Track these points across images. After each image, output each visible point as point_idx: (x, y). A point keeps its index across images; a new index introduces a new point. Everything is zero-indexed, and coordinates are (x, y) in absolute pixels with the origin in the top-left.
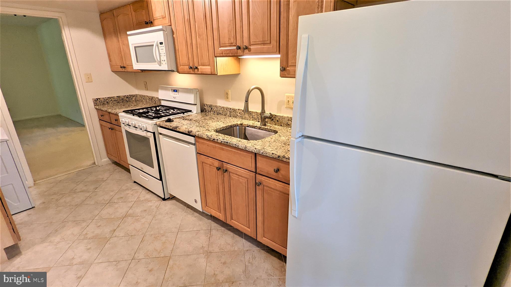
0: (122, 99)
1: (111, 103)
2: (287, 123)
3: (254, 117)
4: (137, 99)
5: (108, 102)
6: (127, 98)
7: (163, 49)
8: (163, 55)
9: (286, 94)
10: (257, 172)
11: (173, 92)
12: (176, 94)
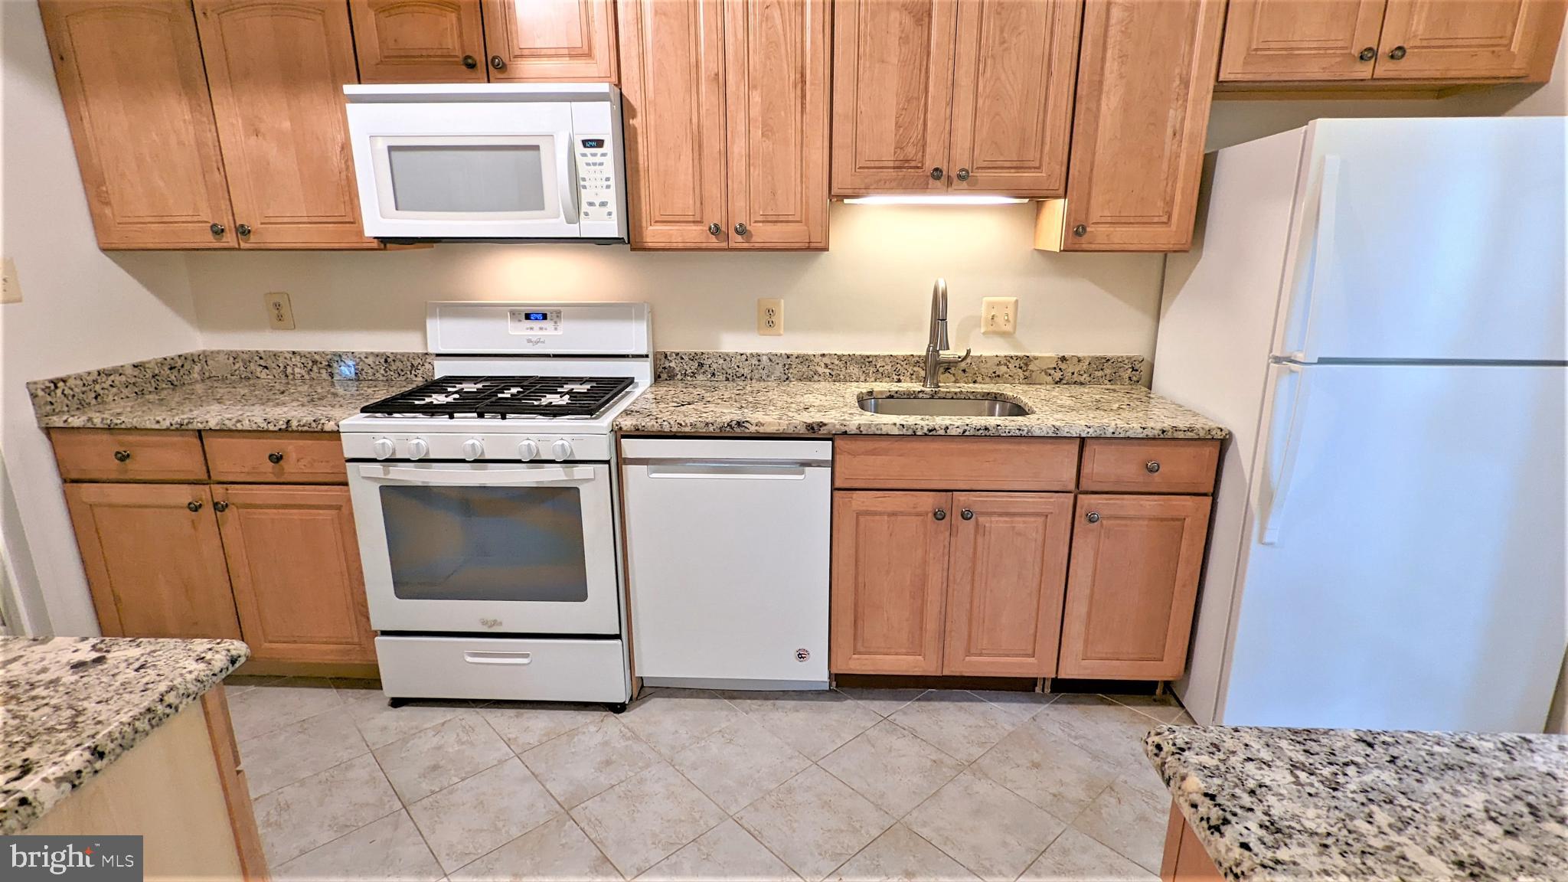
0: (153, 377)
1: (111, 398)
2: (994, 373)
3: (881, 370)
4: (207, 374)
5: (101, 392)
6: (171, 369)
7: (601, 164)
8: (599, 183)
9: (985, 299)
10: (1079, 490)
11: (520, 321)
12: (541, 329)
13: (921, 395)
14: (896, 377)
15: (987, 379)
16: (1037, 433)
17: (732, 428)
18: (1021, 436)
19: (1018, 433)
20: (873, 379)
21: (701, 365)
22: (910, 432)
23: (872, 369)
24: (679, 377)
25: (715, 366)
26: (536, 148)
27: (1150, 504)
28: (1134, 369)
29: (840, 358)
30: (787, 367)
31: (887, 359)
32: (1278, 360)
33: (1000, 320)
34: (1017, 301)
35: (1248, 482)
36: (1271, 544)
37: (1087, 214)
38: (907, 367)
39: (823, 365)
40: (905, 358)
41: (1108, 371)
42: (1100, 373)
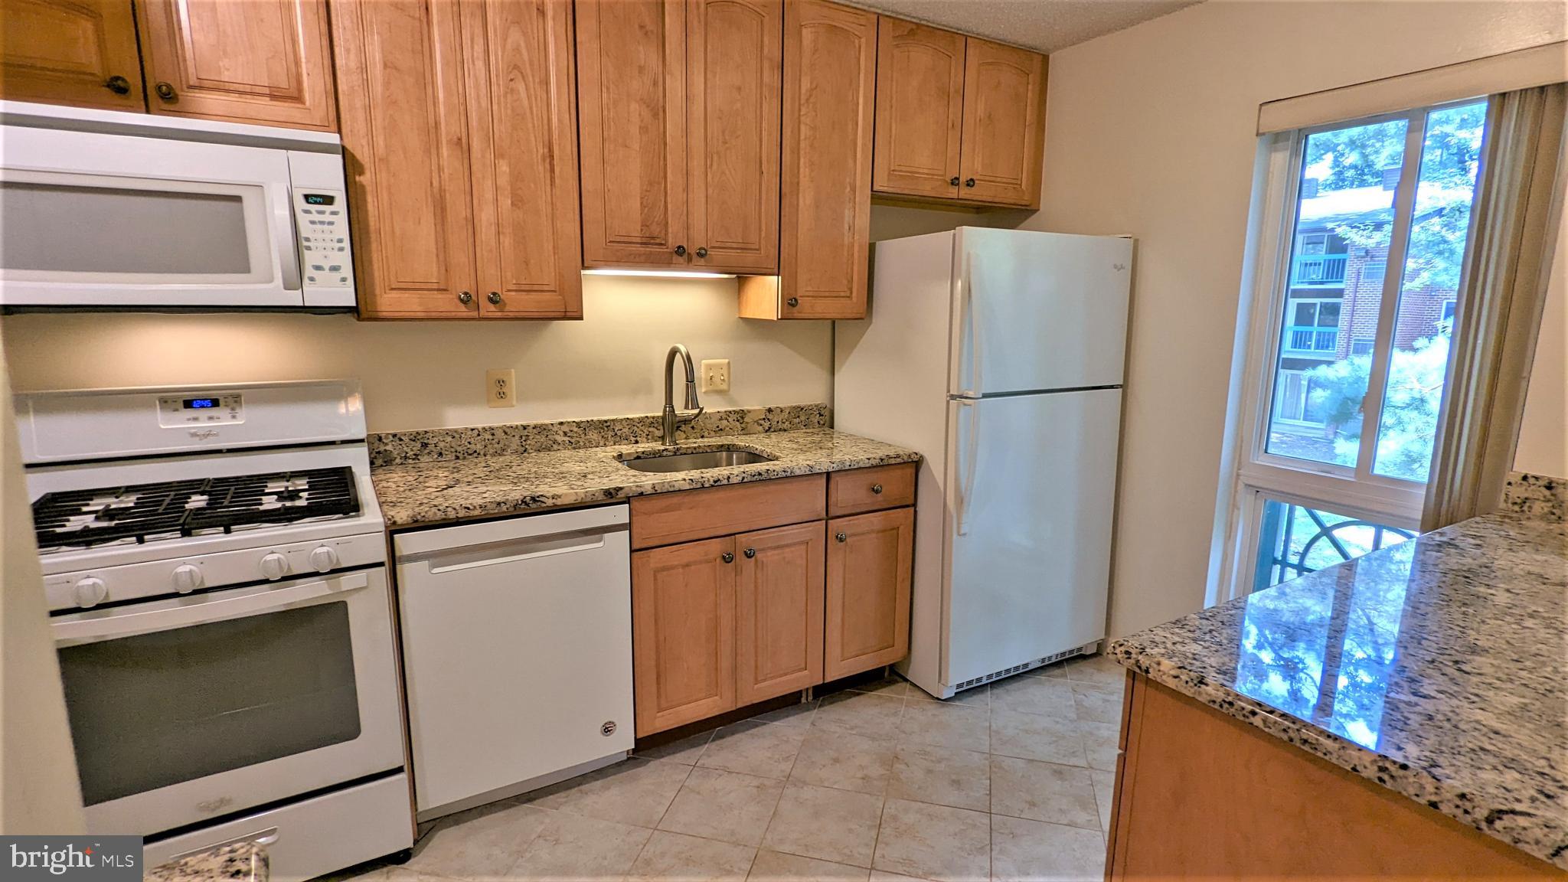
2: (718, 427)
7: (331, 223)
8: (329, 245)
9: (703, 361)
10: (829, 517)
11: (176, 410)
12: (211, 418)
13: (665, 453)
14: (633, 439)
15: (713, 433)
16: (798, 472)
17: (527, 504)
18: (787, 477)
19: (784, 474)
20: (612, 443)
21: (425, 445)
22: (699, 486)
23: (611, 433)
24: (398, 461)
25: (442, 445)
26: (238, 199)
27: (876, 520)
28: (821, 415)
29: (578, 424)
30: (524, 438)
31: (624, 422)
32: (953, 397)
33: (717, 380)
34: (729, 363)
35: (942, 489)
36: (965, 534)
37: (796, 291)
38: (643, 428)
39: (562, 433)
40: (641, 420)
41: (803, 418)
42: (797, 420)
